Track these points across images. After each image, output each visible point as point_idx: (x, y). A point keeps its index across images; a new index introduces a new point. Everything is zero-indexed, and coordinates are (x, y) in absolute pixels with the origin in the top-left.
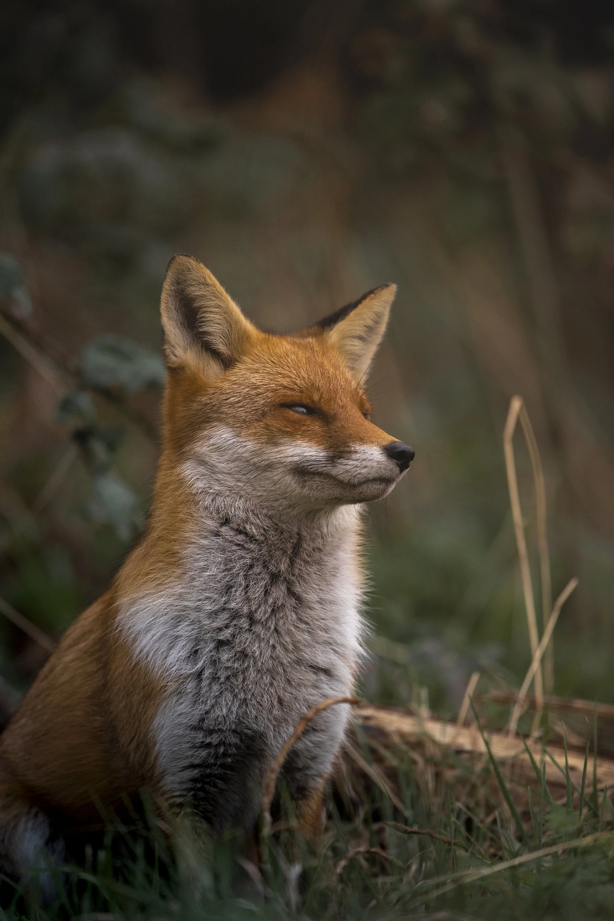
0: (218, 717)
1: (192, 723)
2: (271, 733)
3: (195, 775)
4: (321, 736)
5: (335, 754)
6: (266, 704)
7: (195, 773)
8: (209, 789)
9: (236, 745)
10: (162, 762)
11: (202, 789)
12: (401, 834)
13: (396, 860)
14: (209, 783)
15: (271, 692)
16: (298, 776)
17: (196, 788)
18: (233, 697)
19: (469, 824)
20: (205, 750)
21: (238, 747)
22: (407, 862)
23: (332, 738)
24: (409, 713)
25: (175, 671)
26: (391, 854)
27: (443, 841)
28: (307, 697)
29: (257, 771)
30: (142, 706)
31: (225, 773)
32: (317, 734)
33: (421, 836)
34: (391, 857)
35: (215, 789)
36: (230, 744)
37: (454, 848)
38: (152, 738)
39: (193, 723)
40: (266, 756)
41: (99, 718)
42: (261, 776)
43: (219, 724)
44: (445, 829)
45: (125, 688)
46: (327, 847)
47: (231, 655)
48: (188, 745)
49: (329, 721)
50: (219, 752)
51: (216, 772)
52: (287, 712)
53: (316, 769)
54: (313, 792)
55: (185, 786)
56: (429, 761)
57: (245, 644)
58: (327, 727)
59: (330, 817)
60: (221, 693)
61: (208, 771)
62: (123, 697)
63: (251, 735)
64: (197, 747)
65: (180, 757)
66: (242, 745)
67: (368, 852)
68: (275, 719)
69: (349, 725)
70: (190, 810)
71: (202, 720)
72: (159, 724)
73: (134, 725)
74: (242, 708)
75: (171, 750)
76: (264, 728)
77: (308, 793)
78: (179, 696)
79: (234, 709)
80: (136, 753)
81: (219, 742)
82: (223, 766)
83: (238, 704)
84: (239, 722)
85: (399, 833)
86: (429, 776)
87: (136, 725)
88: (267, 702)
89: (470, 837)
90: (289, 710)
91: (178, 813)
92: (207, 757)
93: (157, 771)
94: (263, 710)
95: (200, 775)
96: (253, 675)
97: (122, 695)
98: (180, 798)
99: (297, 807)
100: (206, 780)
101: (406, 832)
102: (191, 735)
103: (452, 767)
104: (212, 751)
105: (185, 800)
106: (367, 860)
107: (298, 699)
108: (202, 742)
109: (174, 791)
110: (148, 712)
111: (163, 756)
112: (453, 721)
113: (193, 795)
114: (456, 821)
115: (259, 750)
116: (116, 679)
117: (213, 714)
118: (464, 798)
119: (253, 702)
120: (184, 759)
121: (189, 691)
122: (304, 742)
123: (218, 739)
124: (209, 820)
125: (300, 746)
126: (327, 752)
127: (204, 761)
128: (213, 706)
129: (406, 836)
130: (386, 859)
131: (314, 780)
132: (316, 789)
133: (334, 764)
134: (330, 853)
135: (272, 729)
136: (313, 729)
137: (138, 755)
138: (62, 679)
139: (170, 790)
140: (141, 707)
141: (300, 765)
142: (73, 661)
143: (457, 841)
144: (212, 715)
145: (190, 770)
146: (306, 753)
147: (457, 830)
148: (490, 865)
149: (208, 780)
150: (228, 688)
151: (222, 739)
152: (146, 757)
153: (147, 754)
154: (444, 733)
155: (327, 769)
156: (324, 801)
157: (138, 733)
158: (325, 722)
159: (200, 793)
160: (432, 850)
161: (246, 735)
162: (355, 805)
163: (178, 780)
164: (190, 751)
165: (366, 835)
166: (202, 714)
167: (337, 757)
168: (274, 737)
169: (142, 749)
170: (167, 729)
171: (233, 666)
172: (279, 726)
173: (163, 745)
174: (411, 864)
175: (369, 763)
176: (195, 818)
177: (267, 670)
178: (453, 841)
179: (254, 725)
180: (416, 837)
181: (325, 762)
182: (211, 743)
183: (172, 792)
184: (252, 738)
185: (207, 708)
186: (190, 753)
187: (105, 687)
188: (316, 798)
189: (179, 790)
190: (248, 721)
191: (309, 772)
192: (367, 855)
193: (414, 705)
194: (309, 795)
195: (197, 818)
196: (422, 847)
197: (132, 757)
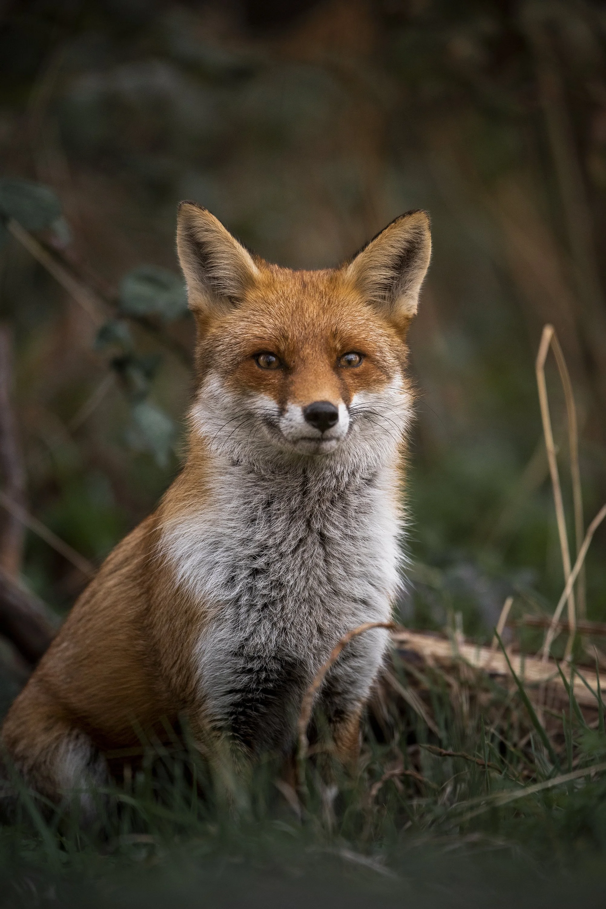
0: (257, 644)
1: (232, 649)
2: (311, 662)
3: (238, 699)
4: (361, 661)
5: (373, 679)
6: (305, 633)
7: (237, 697)
8: (250, 713)
9: (277, 671)
10: (204, 686)
11: (243, 713)
12: (436, 756)
13: (430, 783)
14: (250, 708)
15: (310, 622)
16: (337, 700)
17: (237, 713)
18: (272, 625)
19: (503, 748)
20: (247, 676)
21: (279, 673)
22: (442, 784)
23: (371, 664)
24: (444, 637)
25: (214, 597)
26: (426, 776)
27: (477, 763)
28: (348, 625)
29: (297, 697)
30: (184, 630)
31: (266, 697)
32: (356, 659)
33: (456, 758)
34: (426, 779)
35: (257, 714)
36: (271, 671)
37: (488, 770)
38: (193, 663)
39: (234, 649)
40: (306, 683)
41: (142, 642)
42: (300, 702)
43: (258, 652)
44: (479, 751)
45: (168, 612)
46: (363, 769)
47: (267, 583)
48: (229, 671)
49: (367, 647)
50: (261, 678)
51: (258, 697)
52: (327, 641)
53: (355, 694)
54: (351, 715)
55: (227, 710)
56: (463, 684)
57: (279, 573)
58: (365, 653)
59: (366, 739)
60: (260, 620)
61: (250, 696)
62: (166, 621)
63: (291, 662)
64: (238, 672)
65: (222, 681)
66: (283, 671)
67: (403, 775)
68: (315, 648)
69: (387, 651)
70: (231, 734)
71: (242, 647)
72: (200, 649)
73: (176, 649)
74: (282, 637)
75: (212, 675)
76: (304, 656)
77: (346, 716)
78: (219, 622)
79: (274, 637)
80: (178, 676)
81: (261, 668)
82: (265, 691)
83: (277, 633)
84: (279, 649)
85: (433, 755)
86: (464, 699)
87: (179, 650)
88: (306, 631)
89: (504, 759)
90: (329, 639)
91: (219, 737)
92: (249, 683)
93: (199, 695)
94: (302, 639)
95: (242, 699)
96: (291, 604)
97: (165, 620)
98: (222, 722)
99: (335, 730)
100: (248, 705)
101: (440, 754)
102: (232, 661)
103: (486, 690)
104: (254, 676)
105: (227, 723)
106: (402, 782)
107: (338, 628)
108: (244, 668)
109: (215, 715)
110: (191, 637)
111: (205, 680)
112: (488, 645)
113: (233, 719)
114: (491, 744)
115: (299, 677)
116: (160, 603)
117: (252, 641)
118: (498, 721)
119: (293, 631)
120: (226, 684)
121: (228, 617)
122: (344, 667)
123: (259, 665)
124: (249, 744)
125: (339, 671)
126: (366, 676)
127: (246, 686)
128: (252, 634)
129: (440, 758)
130: (420, 781)
131: (352, 703)
132: (353, 713)
133: (372, 689)
134: (366, 776)
135: (312, 657)
136: (353, 655)
137: (180, 678)
138: (105, 604)
139: (211, 714)
140: (183, 632)
141: (340, 690)
142: (115, 586)
143: (491, 763)
144: (251, 643)
145: (231, 695)
146: (345, 678)
147: (491, 753)
148: (523, 787)
149: (250, 704)
150: (267, 616)
151: (263, 666)
152: (188, 681)
153: (189, 678)
154: (478, 656)
155: (365, 693)
156: (361, 725)
157: (181, 656)
158: (365, 648)
159: (242, 717)
160: (466, 772)
161: (286, 662)
162: (391, 728)
163: (220, 704)
164: (232, 677)
165: (401, 757)
166: (241, 641)
167: (374, 681)
168: (314, 664)
169: (184, 672)
170: (209, 654)
171: (269, 594)
172: (319, 654)
173: (205, 670)
174: (447, 786)
175: (405, 687)
176: (235, 742)
177: (304, 600)
178: (487, 763)
179: (294, 653)
180: (450, 760)
181: (364, 686)
182: (253, 668)
183: (213, 716)
184: (293, 665)
185: (246, 635)
186: (232, 678)
187: (148, 611)
188: (354, 721)
189: (221, 714)
190: (288, 649)
191: (347, 696)
192: (402, 777)
193: (448, 630)
194: (347, 719)
195: (237, 742)
196: (456, 769)
197: (174, 680)
